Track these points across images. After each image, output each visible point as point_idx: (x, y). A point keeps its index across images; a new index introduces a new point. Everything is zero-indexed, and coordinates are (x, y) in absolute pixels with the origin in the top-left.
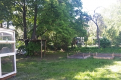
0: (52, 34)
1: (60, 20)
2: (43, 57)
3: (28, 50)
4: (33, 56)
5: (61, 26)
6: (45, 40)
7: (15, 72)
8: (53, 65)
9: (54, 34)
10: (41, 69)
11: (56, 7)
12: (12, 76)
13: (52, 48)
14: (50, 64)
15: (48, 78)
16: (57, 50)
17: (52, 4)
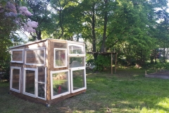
0: (123, 46)
1: (135, 27)
2: (114, 73)
3: (97, 64)
4: (102, 71)
5: (136, 34)
6: (116, 53)
7: (85, 88)
8: (127, 84)
9: (126, 45)
10: (112, 88)
11: (130, 11)
13: (124, 63)
14: (122, 82)
15: (121, 99)
16: (130, 65)
17: (125, 9)
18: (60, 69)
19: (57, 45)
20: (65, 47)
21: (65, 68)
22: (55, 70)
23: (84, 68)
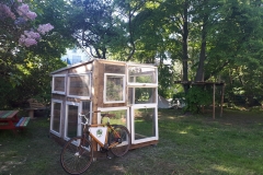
5: (255, 51)
6: (222, 84)
7: (156, 138)
8: (234, 136)
10: (204, 141)
12: (151, 144)
14: (226, 133)
15: (213, 162)
16: (250, 106)
17: (234, 8)
18: (113, 105)
19: (109, 68)
20: (123, 72)
21: (123, 105)
22: (105, 106)
23: (155, 106)
